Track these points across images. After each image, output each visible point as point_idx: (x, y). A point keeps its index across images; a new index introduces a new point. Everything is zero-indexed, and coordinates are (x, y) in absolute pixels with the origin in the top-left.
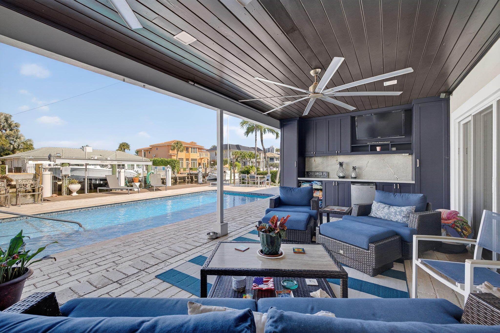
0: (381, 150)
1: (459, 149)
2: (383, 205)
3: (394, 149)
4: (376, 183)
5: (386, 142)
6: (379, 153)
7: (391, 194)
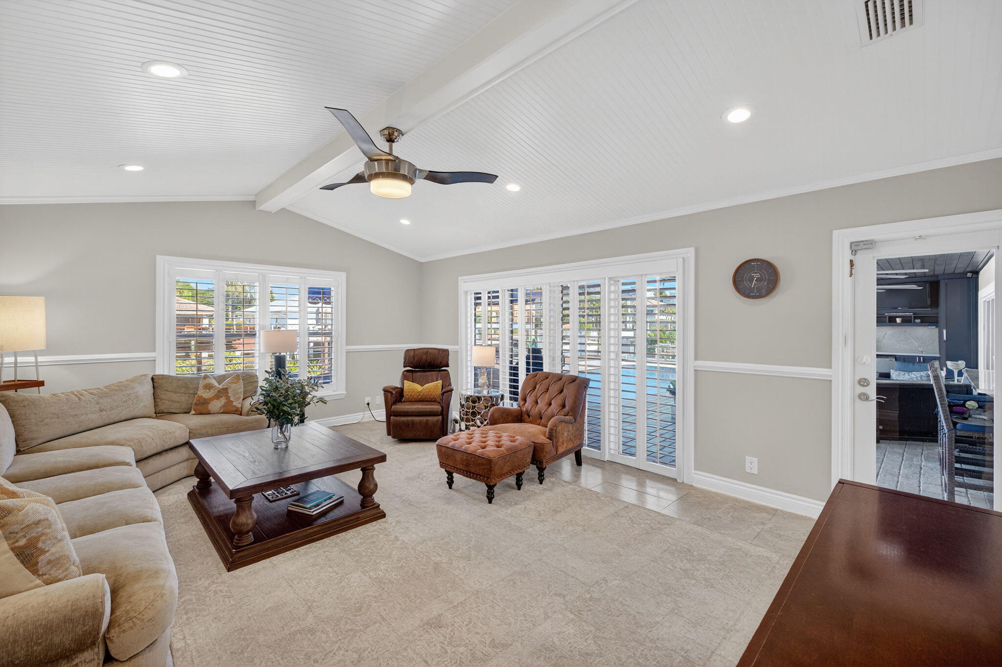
0: (902, 321)
1: (984, 325)
2: (903, 373)
3: (918, 321)
4: (895, 356)
5: (907, 314)
6: (899, 325)
7: (910, 364)
